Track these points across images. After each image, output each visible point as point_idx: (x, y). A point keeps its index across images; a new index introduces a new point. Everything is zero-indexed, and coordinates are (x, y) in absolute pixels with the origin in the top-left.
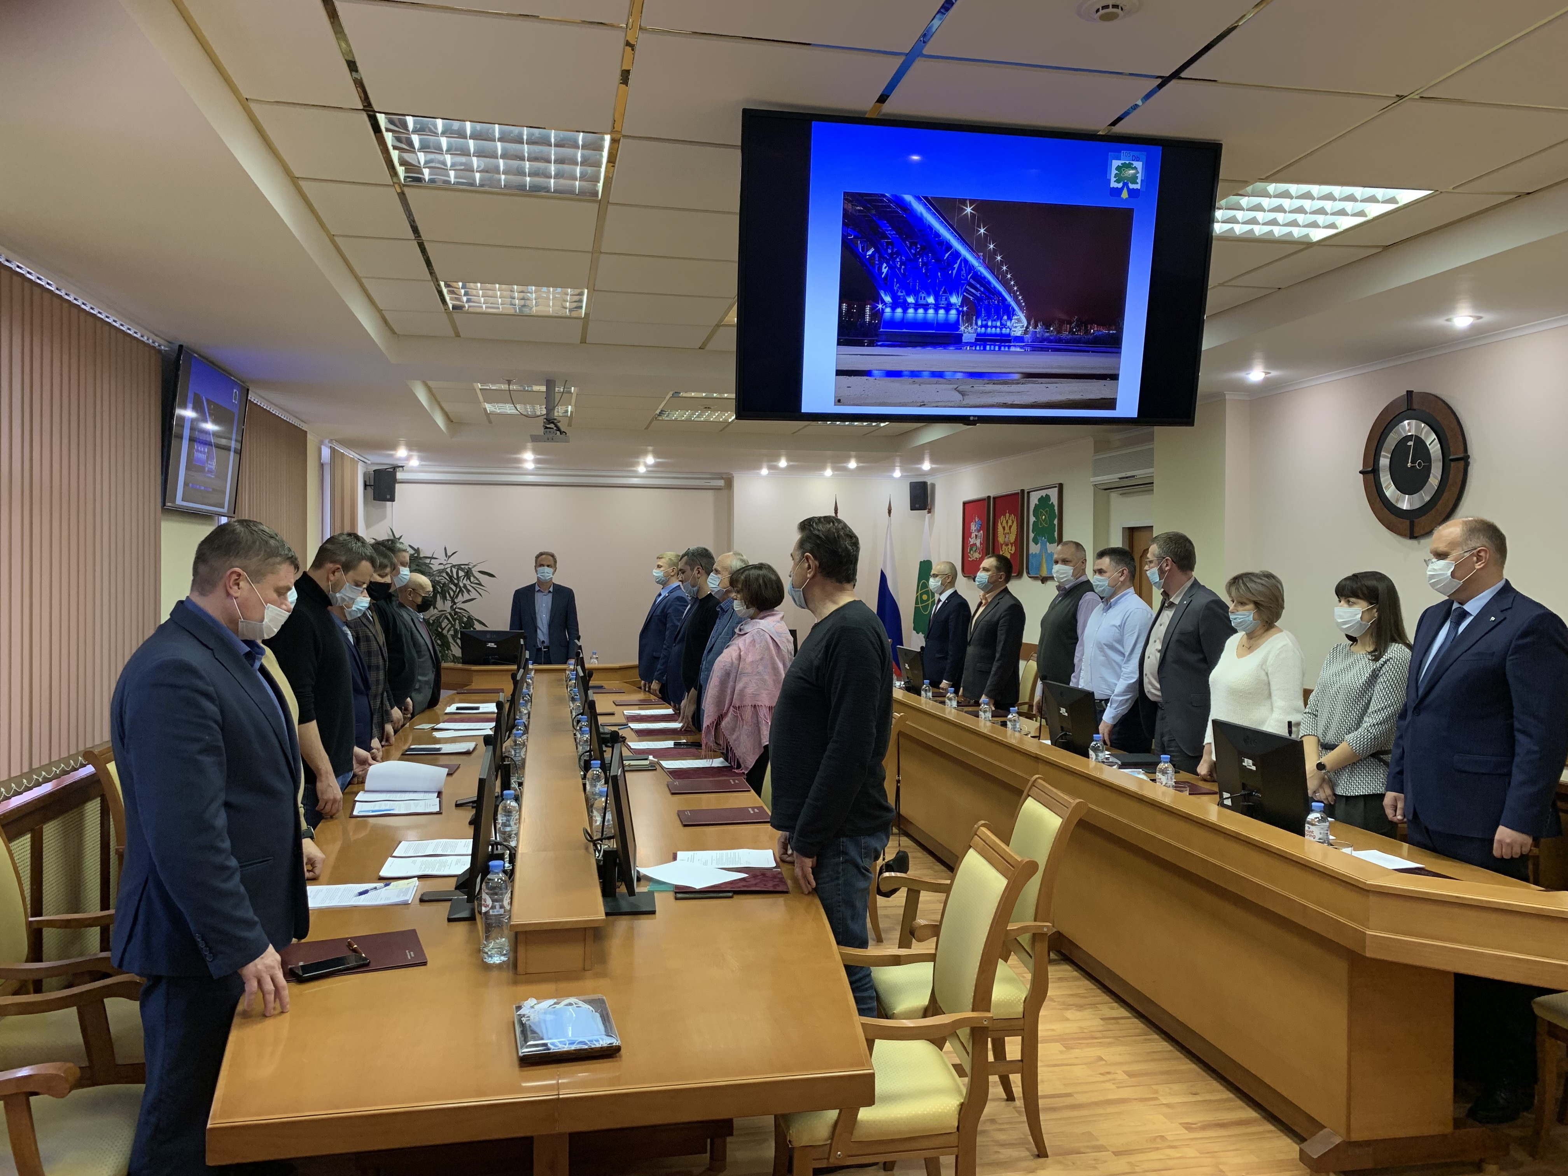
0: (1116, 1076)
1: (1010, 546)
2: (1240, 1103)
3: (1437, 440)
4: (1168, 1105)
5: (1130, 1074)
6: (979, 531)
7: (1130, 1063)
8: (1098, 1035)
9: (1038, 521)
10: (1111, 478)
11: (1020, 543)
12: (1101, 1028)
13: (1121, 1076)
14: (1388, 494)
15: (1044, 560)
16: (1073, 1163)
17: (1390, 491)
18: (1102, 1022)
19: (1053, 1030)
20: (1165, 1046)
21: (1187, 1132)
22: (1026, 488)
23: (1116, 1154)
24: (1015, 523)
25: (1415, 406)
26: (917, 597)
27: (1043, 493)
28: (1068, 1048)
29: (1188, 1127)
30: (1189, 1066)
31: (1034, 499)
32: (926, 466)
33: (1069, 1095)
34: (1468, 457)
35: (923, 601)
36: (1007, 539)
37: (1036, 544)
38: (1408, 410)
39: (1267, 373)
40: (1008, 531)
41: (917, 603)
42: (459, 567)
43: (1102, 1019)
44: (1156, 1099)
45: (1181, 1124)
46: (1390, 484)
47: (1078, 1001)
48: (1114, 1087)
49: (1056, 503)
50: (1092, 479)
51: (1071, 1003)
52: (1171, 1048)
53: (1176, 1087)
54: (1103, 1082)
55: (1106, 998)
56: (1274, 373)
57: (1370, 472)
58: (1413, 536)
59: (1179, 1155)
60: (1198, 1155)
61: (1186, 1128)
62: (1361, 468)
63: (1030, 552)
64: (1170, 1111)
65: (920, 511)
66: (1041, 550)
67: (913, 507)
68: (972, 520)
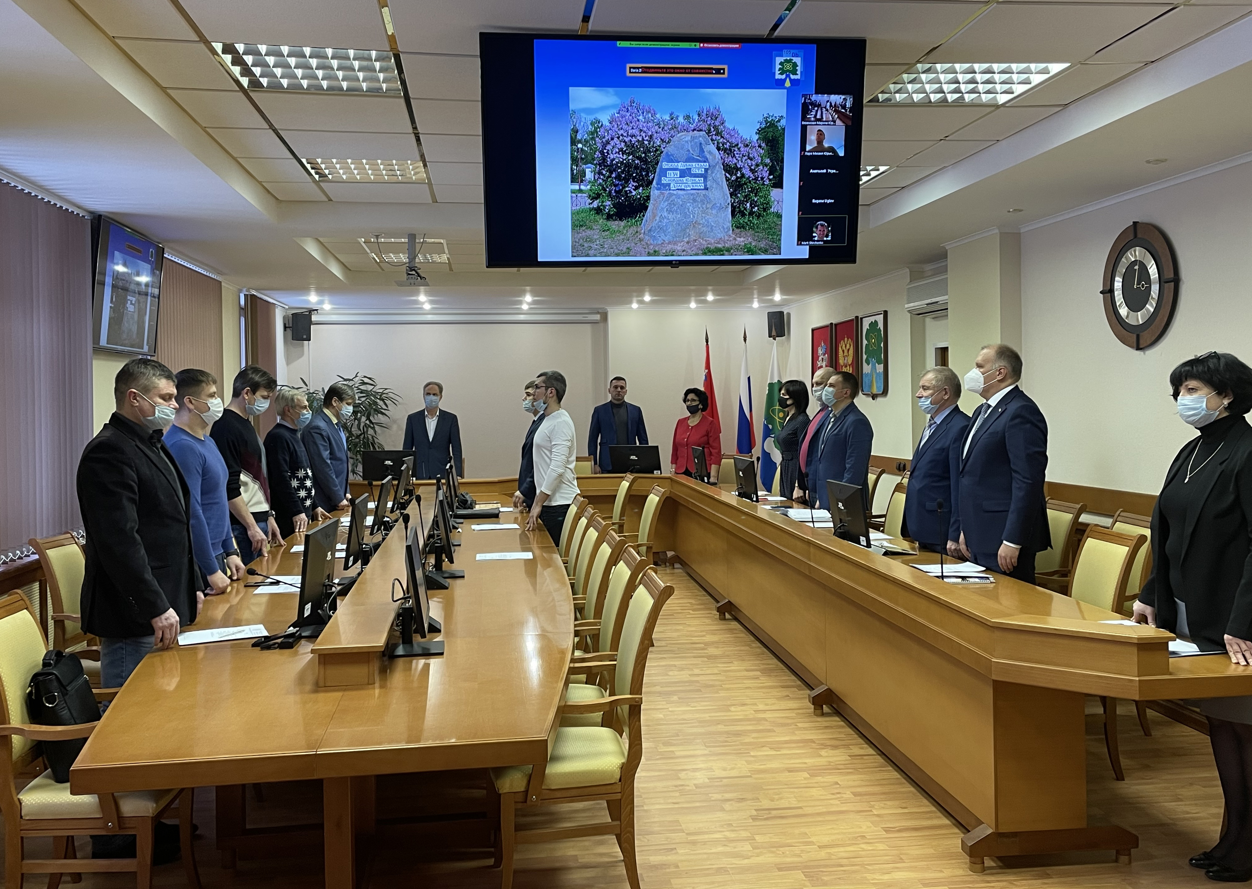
0: (844, 796)
1: (848, 368)
2: (939, 814)
3: (1155, 265)
4: (878, 816)
5: (855, 794)
6: (824, 355)
7: (859, 786)
8: (842, 766)
9: (869, 344)
10: (921, 304)
11: (857, 363)
12: (847, 762)
13: (848, 795)
14: (1121, 311)
15: (874, 379)
16: (783, 853)
17: (1123, 309)
18: (850, 758)
19: (805, 763)
20: (896, 775)
21: (885, 833)
22: (860, 315)
23: (820, 847)
24: (852, 346)
25: (1139, 235)
27: (872, 319)
28: (812, 775)
29: (887, 830)
30: (908, 788)
31: (866, 326)
32: (777, 297)
33: (800, 808)
34: (1179, 277)
36: (846, 361)
37: (868, 364)
38: (1134, 238)
40: (847, 354)
43: (849, 756)
44: (871, 811)
45: (882, 828)
46: (1122, 303)
47: (835, 742)
48: (839, 802)
49: (882, 329)
50: (907, 306)
51: (828, 744)
52: (899, 776)
53: (891, 803)
54: (832, 799)
55: (861, 741)
57: (1108, 292)
58: (1139, 347)
59: (871, 848)
60: (887, 848)
61: (886, 831)
63: (864, 372)
64: (877, 819)
65: (777, 338)
66: (871, 370)
67: (770, 335)
68: (819, 344)
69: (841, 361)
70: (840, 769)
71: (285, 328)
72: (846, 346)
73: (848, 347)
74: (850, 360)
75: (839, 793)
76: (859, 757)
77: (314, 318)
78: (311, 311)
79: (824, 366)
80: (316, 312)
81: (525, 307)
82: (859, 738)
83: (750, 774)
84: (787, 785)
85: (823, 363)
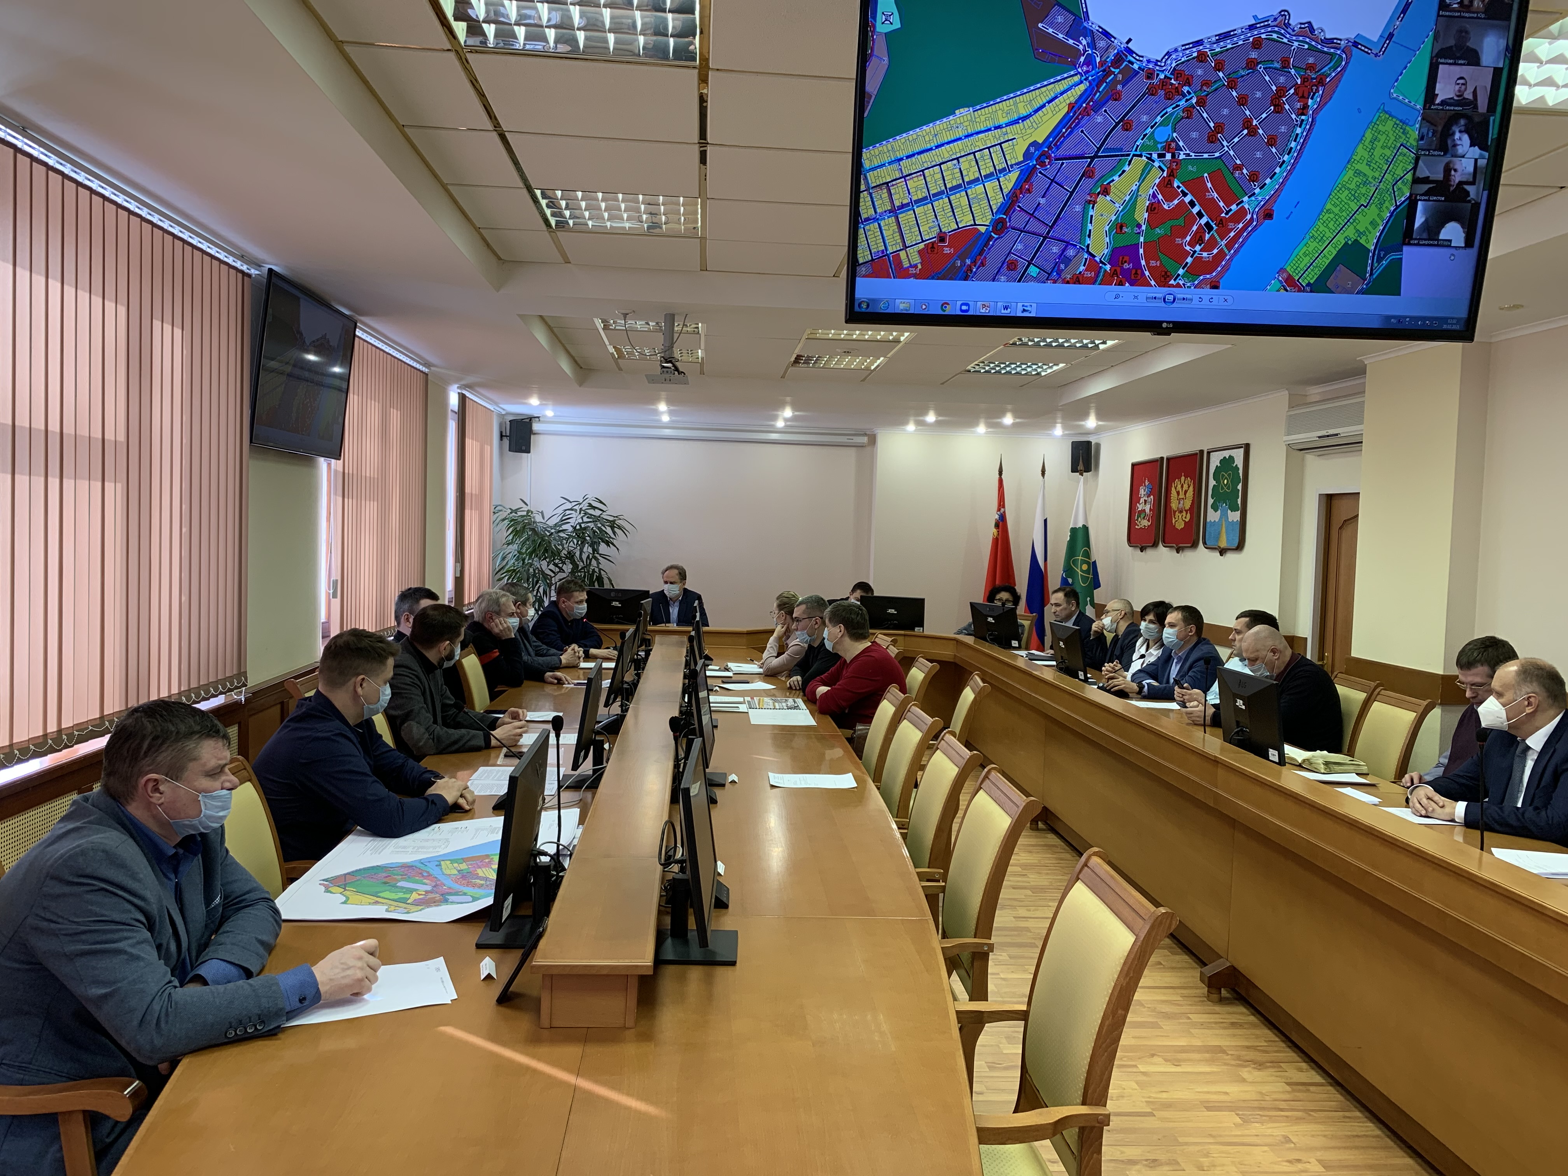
0: (1308, 1166)
1: (1184, 513)
6: (1148, 496)
7: (1326, 1148)
8: (1283, 1105)
9: (1218, 486)
10: (1310, 436)
11: (1196, 509)
12: (1287, 1096)
15: (1224, 530)
18: (1288, 1088)
19: (1226, 1093)
20: (1371, 1128)
22: (1206, 449)
24: (1191, 488)
27: (1226, 454)
28: (1246, 1121)
31: (1215, 460)
32: (1091, 422)
36: (1181, 505)
37: (1216, 511)
40: (1183, 497)
43: (1288, 1084)
49: (1241, 467)
50: (1285, 438)
51: (1247, 1058)
52: (1378, 1132)
55: (1292, 1055)
63: (1208, 520)
65: (1084, 474)
66: (1221, 518)
67: (1074, 470)
68: (1142, 483)
69: (1174, 505)
70: (1282, 1110)
71: (502, 436)
72: (1182, 486)
73: (1185, 487)
74: (1188, 505)
75: (1299, 1161)
76: (1301, 1087)
77: (536, 427)
78: (531, 419)
79: (1148, 511)
80: (537, 419)
81: (780, 424)
82: (1288, 1049)
83: (1149, 1110)
84: (1211, 1136)
85: (1145, 506)
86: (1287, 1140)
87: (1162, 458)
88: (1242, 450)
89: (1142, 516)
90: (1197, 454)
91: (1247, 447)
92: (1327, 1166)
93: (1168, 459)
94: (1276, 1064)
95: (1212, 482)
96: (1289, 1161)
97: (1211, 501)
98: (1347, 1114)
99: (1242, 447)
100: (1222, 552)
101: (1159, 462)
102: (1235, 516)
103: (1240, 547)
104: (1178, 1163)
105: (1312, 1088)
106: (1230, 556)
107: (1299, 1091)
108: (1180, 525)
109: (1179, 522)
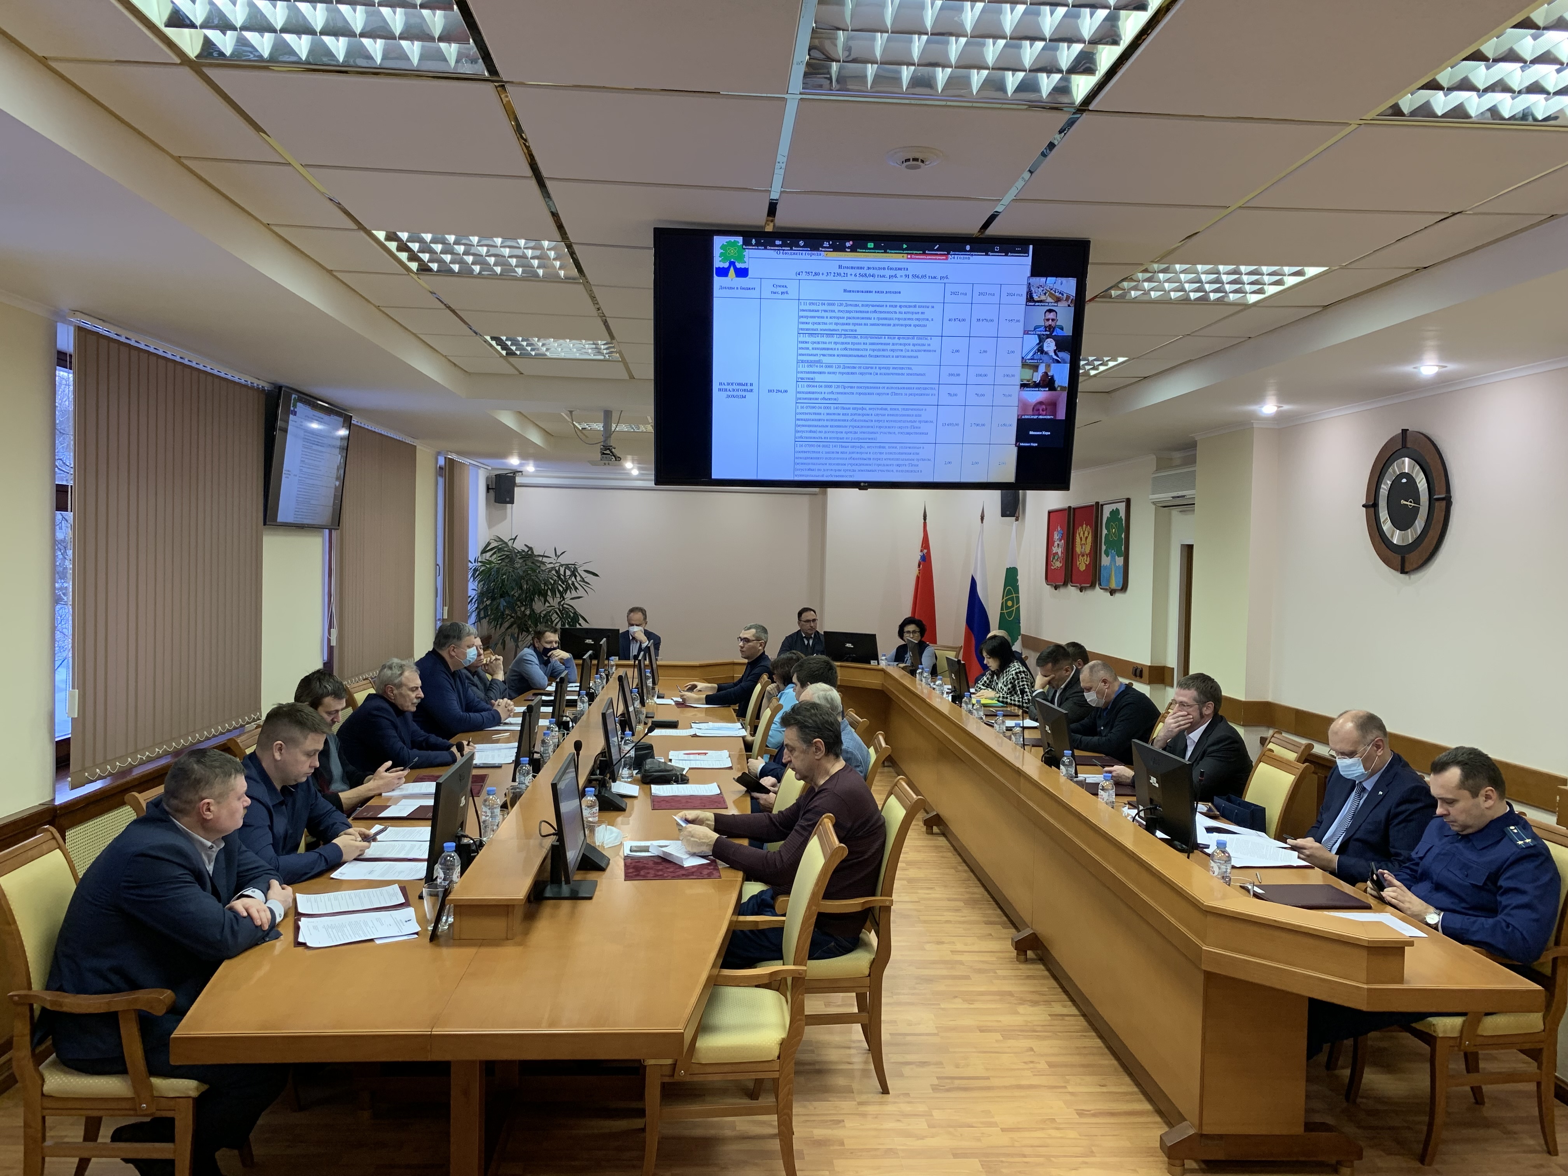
0: (1038, 1066)
1: (1085, 557)
3: (1424, 479)
4: (1072, 1094)
6: (1060, 541)
8: (1039, 1028)
9: (1109, 534)
10: (1166, 496)
11: (1094, 554)
12: (1045, 1023)
13: (1043, 1065)
14: (1385, 528)
15: (1113, 573)
17: (1387, 526)
18: (1049, 1018)
19: (1000, 1021)
20: (1095, 1042)
21: (1078, 1117)
22: (1101, 502)
23: (1003, 1130)
25: (1409, 445)
26: (1002, 603)
27: (1114, 507)
28: (1006, 1038)
29: (1081, 1113)
30: (1110, 1061)
31: (1106, 513)
33: (988, 1078)
34: (1451, 497)
35: (1007, 607)
37: (1107, 556)
38: (1403, 448)
39: (1279, 407)
41: (1002, 609)
42: (567, 566)
43: (1049, 1015)
44: (1065, 1087)
45: (1076, 1110)
46: (1387, 519)
47: (1036, 997)
48: (1031, 1075)
49: (1123, 518)
50: (1151, 497)
51: (1028, 999)
52: (1100, 1045)
53: (1088, 1078)
54: (1023, 1069)
55: (1062, 997)
56: (1286, 407)
57: (1372, 506)
58: (1403, 571)
59: (1060, 1136)
60: (1079, 1137)
61: (1079, 1114)
62: (1364, 502)
63: (1102, 565)
64: (1072, 1098)
66: (1110, 563)
67: (1004, 515)
68: (1055, 529)
69: (1078, 549)
70: (1037, 1032)
71: (488, 489)
72: (1084, 533)
73: (1086, 534)
74: (1088, 549)
75: (1032, 1062)
76: (1061, 1018)
77: (519, 480)
78: (515, 472)
79: (1060, 553)
80: (519, 474)
82: (1060, 993)
83: (937, 1032)
84: (975, 1047)
85: (1058, 550)
86: (1032, 1049)
87: (1070, 507)
88: (1124, 504)
89: (1056, 558)
90: (1092, 506)
91: (1128, 501)
92: (1051, 1065)
93: (1074, 509)
94: (1048, 1003)
95: (1105, 532)
96: (1025, 1063)
97: (1104, 548)
98: (1084, 1034)
99: (1124, 501)
100: (1112, 592)
101: (1067, 511)
102: (1120, 561)
103: (1124, 588)
104: (942, 1064)
105: (1067, 1018)
106: (1118, 595)
107: (1054, 1020)
108: (1082, 568)
109: (1082, 564)
